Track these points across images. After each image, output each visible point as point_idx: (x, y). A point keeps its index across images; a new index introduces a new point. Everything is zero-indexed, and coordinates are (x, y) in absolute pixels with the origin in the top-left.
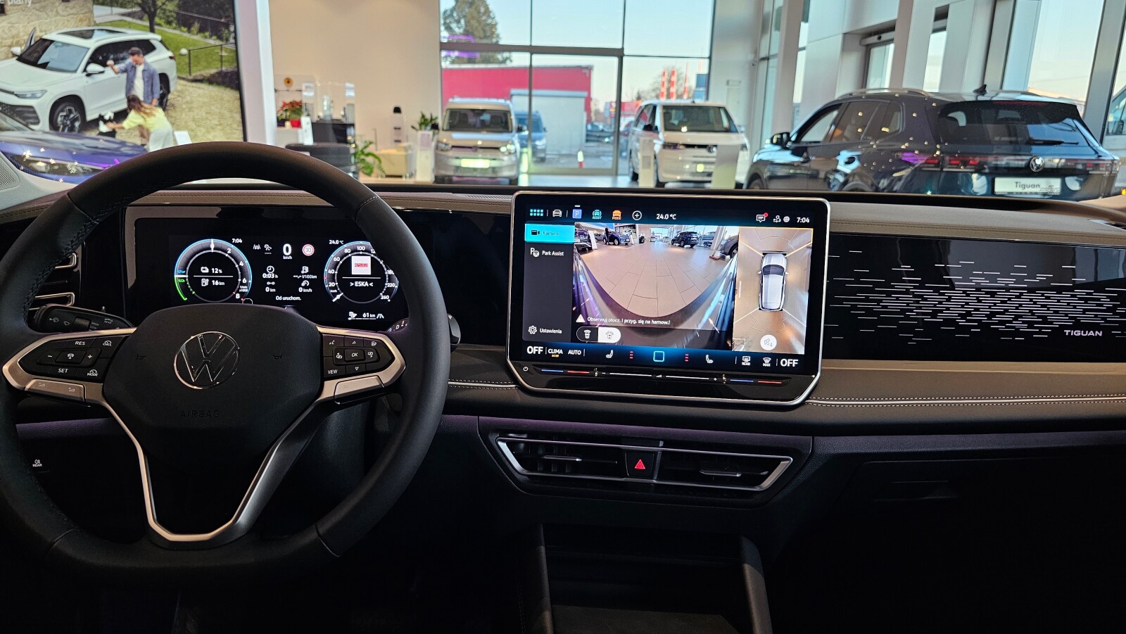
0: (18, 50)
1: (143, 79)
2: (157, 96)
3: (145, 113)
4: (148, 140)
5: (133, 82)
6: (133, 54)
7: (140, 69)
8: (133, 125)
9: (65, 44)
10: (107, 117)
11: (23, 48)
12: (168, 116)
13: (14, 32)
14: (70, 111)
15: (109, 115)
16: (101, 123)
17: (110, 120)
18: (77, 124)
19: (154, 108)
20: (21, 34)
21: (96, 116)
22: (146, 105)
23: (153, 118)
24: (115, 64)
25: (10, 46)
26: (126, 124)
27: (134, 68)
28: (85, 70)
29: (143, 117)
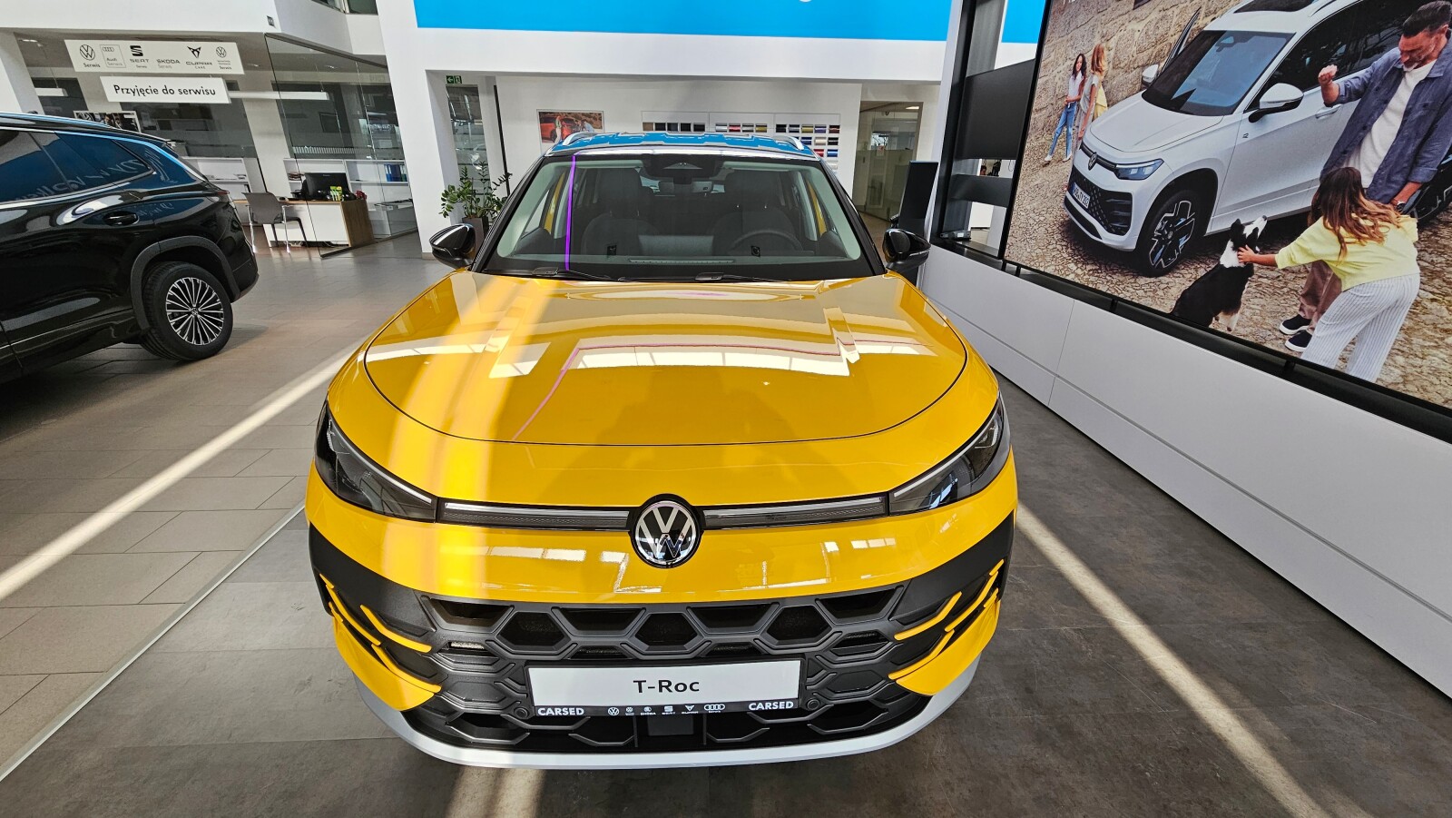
0: (1151, 73)
1: (1407, 113)
2: (1424, 173)
3: (1357, 230)
4: (1322, 312)
5: (1367, 129)
6: (1411, 31)
7: (1414, 77)
8: (1302, 260)
9: (1243, 36)
10: (1248, 231)
11: (1162, 64)
12: (1424, 246)
13: (1161, 31)
14: (1183, 213)
15: (1256, 223)
16: (1230, 244)
17: (1253, 241)
18: (1183, 241)
19: (1393, 214)
20: (1171, 32)
21: (1227, 225)
22: (1370, 205)
23: (1371, 245)
24: (1338, 75)
25: (1144, 66)
26: (1287, 256)
27: (1394, 76)
28: (1255, 103)
29: (1341, 239)
